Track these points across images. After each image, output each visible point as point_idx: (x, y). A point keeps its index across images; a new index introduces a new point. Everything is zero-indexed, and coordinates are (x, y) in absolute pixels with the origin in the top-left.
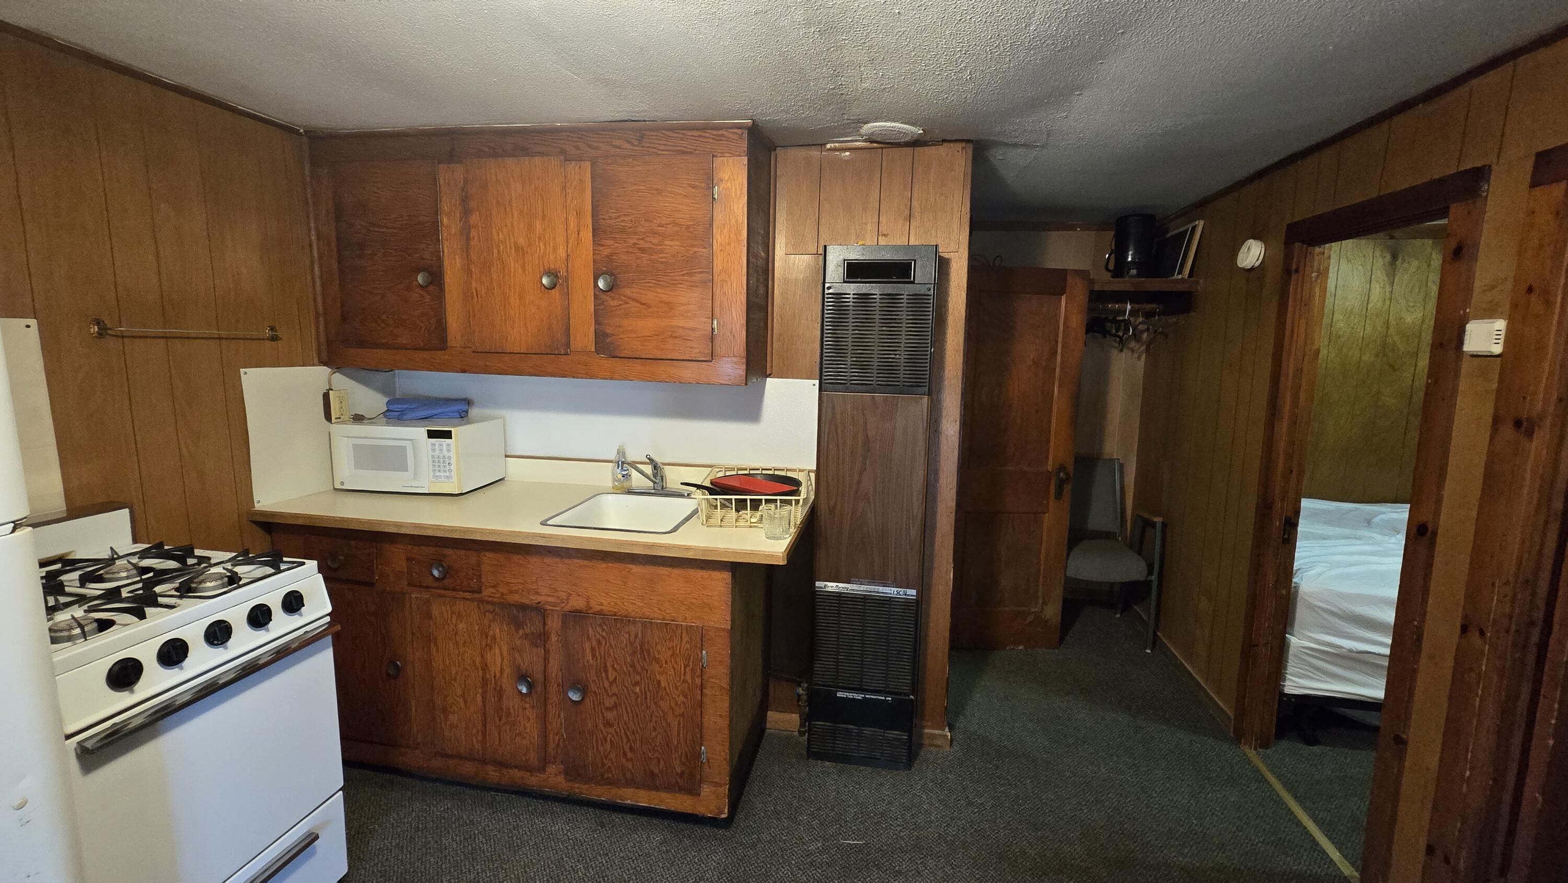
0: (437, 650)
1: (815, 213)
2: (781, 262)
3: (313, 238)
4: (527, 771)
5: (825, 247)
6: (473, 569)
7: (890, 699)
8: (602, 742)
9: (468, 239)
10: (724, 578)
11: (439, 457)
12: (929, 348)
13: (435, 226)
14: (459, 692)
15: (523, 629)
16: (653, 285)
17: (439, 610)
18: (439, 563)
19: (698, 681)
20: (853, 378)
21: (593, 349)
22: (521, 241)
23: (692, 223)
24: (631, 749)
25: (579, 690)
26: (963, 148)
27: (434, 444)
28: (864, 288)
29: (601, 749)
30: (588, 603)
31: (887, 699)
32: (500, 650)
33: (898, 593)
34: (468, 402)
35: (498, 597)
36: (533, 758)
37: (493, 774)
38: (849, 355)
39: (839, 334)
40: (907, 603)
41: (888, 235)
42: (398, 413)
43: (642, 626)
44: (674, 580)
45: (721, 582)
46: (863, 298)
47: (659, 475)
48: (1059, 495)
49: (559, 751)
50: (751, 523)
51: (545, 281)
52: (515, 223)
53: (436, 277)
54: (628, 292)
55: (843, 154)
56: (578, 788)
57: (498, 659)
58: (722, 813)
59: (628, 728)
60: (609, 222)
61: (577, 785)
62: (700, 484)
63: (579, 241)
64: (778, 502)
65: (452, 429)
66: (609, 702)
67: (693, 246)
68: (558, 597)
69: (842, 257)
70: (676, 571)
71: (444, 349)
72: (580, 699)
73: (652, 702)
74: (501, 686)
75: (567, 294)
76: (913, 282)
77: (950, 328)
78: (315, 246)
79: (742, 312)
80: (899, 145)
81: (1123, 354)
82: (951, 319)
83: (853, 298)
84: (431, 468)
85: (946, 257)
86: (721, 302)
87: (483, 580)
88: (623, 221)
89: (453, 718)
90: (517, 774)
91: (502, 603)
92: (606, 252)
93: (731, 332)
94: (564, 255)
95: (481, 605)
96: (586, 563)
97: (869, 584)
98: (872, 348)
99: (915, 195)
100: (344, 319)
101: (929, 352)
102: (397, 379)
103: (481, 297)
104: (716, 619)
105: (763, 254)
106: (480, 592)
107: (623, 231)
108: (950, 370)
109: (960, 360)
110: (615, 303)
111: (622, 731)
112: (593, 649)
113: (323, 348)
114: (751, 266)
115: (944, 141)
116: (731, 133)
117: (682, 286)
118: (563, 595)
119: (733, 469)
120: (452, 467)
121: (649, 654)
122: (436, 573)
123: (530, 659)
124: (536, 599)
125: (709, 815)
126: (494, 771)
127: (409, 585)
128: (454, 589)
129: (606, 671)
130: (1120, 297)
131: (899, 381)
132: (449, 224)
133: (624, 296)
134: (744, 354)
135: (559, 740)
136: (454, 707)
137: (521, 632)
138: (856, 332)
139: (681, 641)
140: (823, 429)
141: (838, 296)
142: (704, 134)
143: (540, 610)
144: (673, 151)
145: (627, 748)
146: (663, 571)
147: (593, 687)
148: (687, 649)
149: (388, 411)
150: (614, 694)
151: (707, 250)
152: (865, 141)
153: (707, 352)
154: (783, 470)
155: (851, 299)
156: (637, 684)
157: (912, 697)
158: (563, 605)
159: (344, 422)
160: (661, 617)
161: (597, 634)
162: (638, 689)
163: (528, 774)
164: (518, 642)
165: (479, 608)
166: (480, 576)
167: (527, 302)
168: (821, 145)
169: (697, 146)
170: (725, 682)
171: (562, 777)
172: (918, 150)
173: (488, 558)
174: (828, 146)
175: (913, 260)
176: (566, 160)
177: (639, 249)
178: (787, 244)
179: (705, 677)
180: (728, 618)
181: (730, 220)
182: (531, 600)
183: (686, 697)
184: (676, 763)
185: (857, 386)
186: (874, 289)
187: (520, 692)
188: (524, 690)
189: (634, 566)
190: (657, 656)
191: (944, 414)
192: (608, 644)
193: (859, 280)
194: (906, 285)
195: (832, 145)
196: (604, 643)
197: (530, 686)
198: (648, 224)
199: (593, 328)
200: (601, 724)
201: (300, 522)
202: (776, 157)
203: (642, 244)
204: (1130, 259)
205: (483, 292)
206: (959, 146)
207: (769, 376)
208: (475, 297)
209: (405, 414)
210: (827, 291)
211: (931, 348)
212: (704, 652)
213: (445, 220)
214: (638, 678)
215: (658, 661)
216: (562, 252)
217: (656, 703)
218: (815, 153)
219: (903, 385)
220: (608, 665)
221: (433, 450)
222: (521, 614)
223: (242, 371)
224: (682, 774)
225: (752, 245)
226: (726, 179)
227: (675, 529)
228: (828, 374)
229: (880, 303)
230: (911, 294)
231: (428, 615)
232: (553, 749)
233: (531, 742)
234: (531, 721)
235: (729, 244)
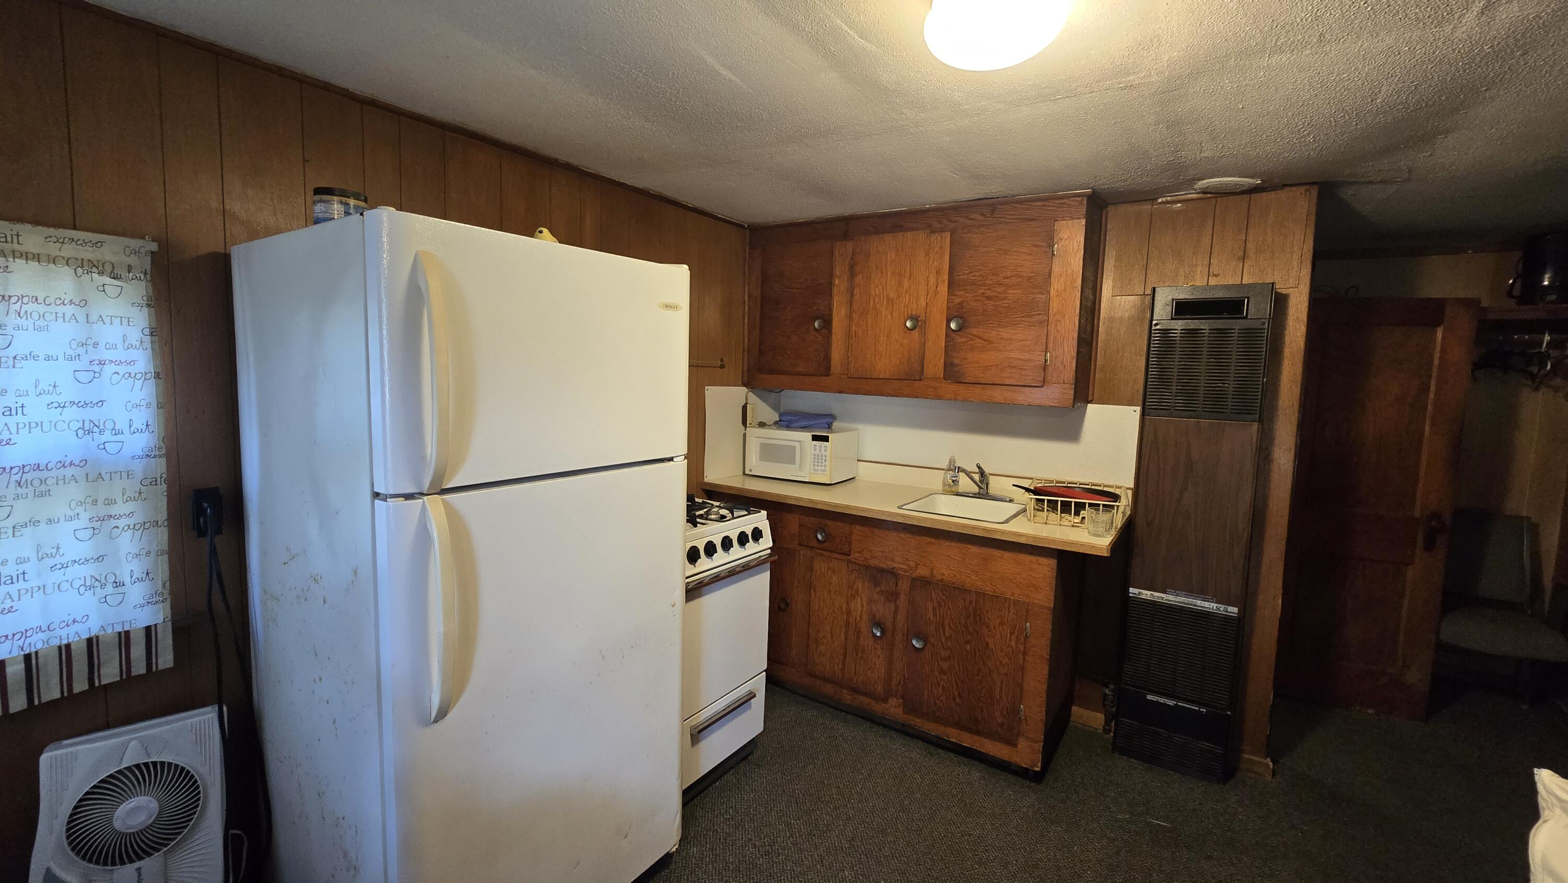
0: (815, 594)
1: (1144, 259)
2: (1107, 303)
3: (746, 298)
4: (874, 699)
5: (1154, 289)
6: (846, 537)
7: (1205, 710)
8: (936, 686)
9: (852, 295)
10: (1050, 564)
11: (818, 455)
12: (1261, 379)
13: (830, 284)
14: (828, 629)
15: (880, 586)
16: (995, 325)
17: (820, 566)
18: (823, 530)
19: (1021, 647)
20: (1177, 405)
21: (942, 376)
22: (892, 295)
23: (1033, 275)
24: (960, 695)
25: (921, 639)
26: (1307, 190)
27: (815, 446)
28: (1193, 324)
29: (935, 691)
30: (932, 572)
31: (1201, 710)
32: (861, 600)
33: (1218, 609)
34: (833, 417)
35: (862, 561)
36: (880, 689)
37: (847, 697)
38: (1174, 384)
39: (1164, 365)
40: (1226, 619)
41: (1219, 274)
42: (786, 423)
43: (976, 595)
44: (1005, 562)
45: (1046, 568)
46: (1190, 333)
47: (985, 482)
48: (1429, 545)
49: (900, 687)
50: (1074, 523)
51: (909, 324)
52: (888, 282)
53: (827, 322)
54: (974, 331)
55: (1174, 206)
56: (913, 720)
57: (859, 606)
58: (1035, 766)
59: (958, 678)
60: (963, 277)
61: (912, 718)
62: (1027, 487)
63: (936, 293)
64: (1101, 506)
65: (830, 435)
66: (944, 653)
67: (1033, 293)
68: (909, 565)
69: (1170, 297)
70: (1007, 555)
71: (828, 375)
72: (921, 647)
73: (980, 659)
74: (860, 628)
75: (923, 333)
76: (1246, 318)
77: (1286, 360)
78: (747, 303)
79: (1073, 347)
80: (1234, 194)
81: (1540, 395)
82: (1287, 352)
83: (1181, 333)
84: (812, 463)
85: (1285, 293)
86: (1055, 338)
87: (853, 546)
88: (975, 276)
89: (822, 648)
90: (866, 700)
91: (865, 565)
92: (958, 300)
93: (1062, 363)
94: (924, 304)
95: (850, 565)
96: (932, 540)
97: (1186, 596)
98: (1200, 378)
99: (1250, 238)
100: (761, 353)
101: (1261, 382)
102: (782, 399)
103: (859, 336)
104: (1040, 598)
105: (1092, 297)
106: (849, 555)
107: (973, 283)
108: (1285, 400)
109: (1297, 390)
110: (964, 339)
111: (954, 679)
112: (934, 609)
113: (745, 374)
114: (1083, 307)
115: (1285, 186)
116: (1073, 200)
117: (1021, 326)
118: (913, 564)
119: (1052, 482)
120: (827, 463)
121: (980, 619)
122: (820, 537)
123: (883, 610)
124: (891, 565)
125: (1024, 766)
126: (848, 694)
127: (800, 544)
128: (830, 551)
129: (944, 628)
130: (1536, 327)
131: (1227, 409)
132: (840, 285)
133: (972, 335)
134: (1072, 381)
135: (901, 678)
136: (824, 639)
137: (878, 589)
138: (1182, 363)
139: (1009, 612)
140: (1144, 449)
141: (1165, 332)
142: (1048, 204)
143: (892, 573)
144: (1021, 219)
145: (956, 693)
146: (997, 553)
147: (932, 640)
148: (1013, 619)
149: (780, 420)
150: (949, 648)
151: (1045, 296)
152: (1199, 193)
153: (1041, 379)
154: (1100, 486)
155: (1177, 335)
156: (968, 642)
157: (1229, 713)
158: (912, 571)
159: (754, 427)
160: (992, 590)
161: (938, 598)
162: (968, 648)
163: (874, 701)
164: (876, 596)
165: (848, 567)
166: (850, 543)
167: (893, 340)
168: (1153, 200)
169: (1041, 214)
170: (1046, 653)
171: (901, 709)
172: (1254, 196)
173: (858, 530)
174: (1160, 200)
175: (1246, 297)
176: (931, 232)
177: (987, 297)
178: (1114, 287)
179: (1028, 646)
180: (1052, 598)
181: (1067, 271)
182: (887, 565)
183: (1010, 659)
184: (998, 714)
185: (1181, 412)
186: (1203, 325)
187: (874, 635)
188: (878, 634)
189: (971, 546)
190: (987, 622)
191: (1277, 441)
192: (947, 606)
193: (1188, 317)
194: (1238, 320)
195: (1164, 199)
196: (943, 605)
197: (883, 632)
198: (994, 277)
199: (942, 360)
200: (936, 670)
201: (733, 492)
202: (1107, 213)
203: (989, 293)
204: (1546, 283)
205: (860, 334)
206: (1302, 189)
207: (1090, 402)
208: (854, 338)
209: (792, 423)
210: (1153, 328)
211: (1263, 378)
212: (1028, 624)
213: (837, 282)
214: (970, 637)
215: (988, 626)
216: (923, 302)
217: (983, 661)
218: (1146, 207)
219: (1231, 413)
220: (946, 622)
221: (815, 450)
222: (879, 575)
223: (706, 387)
224: (1001, 725)
225: (1084, 290)
226: (1065, 237)
227: (1006, 522)
228: (1150, 400)
229: (1209, 337)
230: (1243, 328)
231: (811, 569)
232: (896, 685)
233: (878, 677)
234: (881, 659)
235: (1065, 290)
